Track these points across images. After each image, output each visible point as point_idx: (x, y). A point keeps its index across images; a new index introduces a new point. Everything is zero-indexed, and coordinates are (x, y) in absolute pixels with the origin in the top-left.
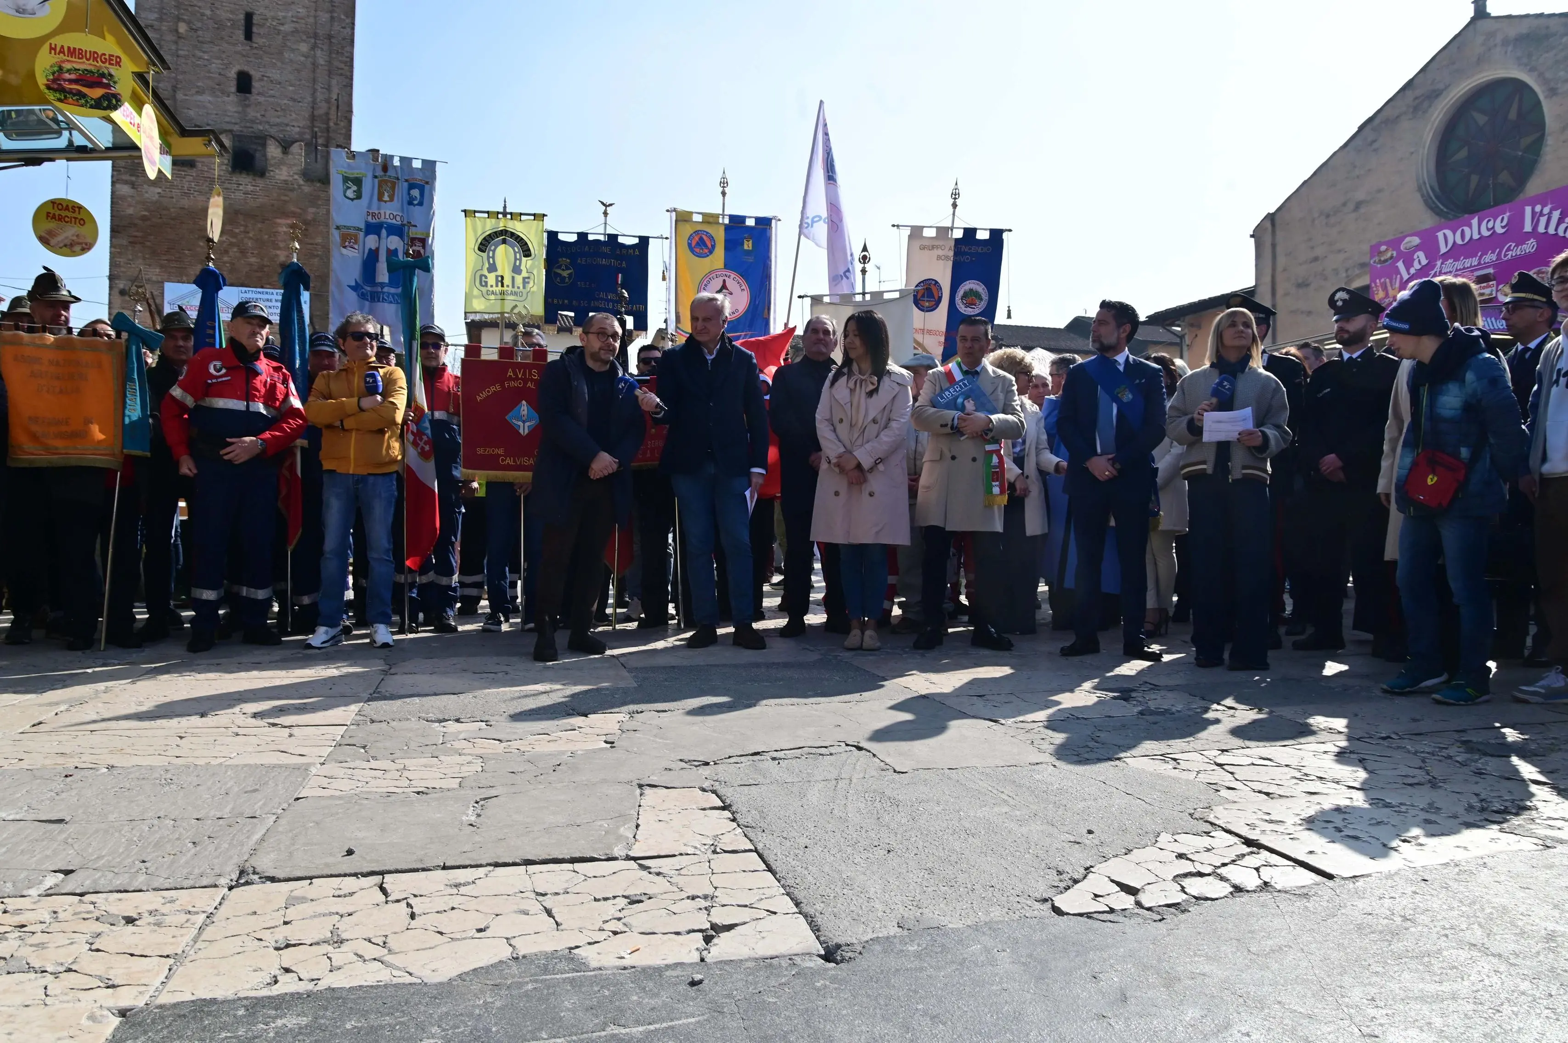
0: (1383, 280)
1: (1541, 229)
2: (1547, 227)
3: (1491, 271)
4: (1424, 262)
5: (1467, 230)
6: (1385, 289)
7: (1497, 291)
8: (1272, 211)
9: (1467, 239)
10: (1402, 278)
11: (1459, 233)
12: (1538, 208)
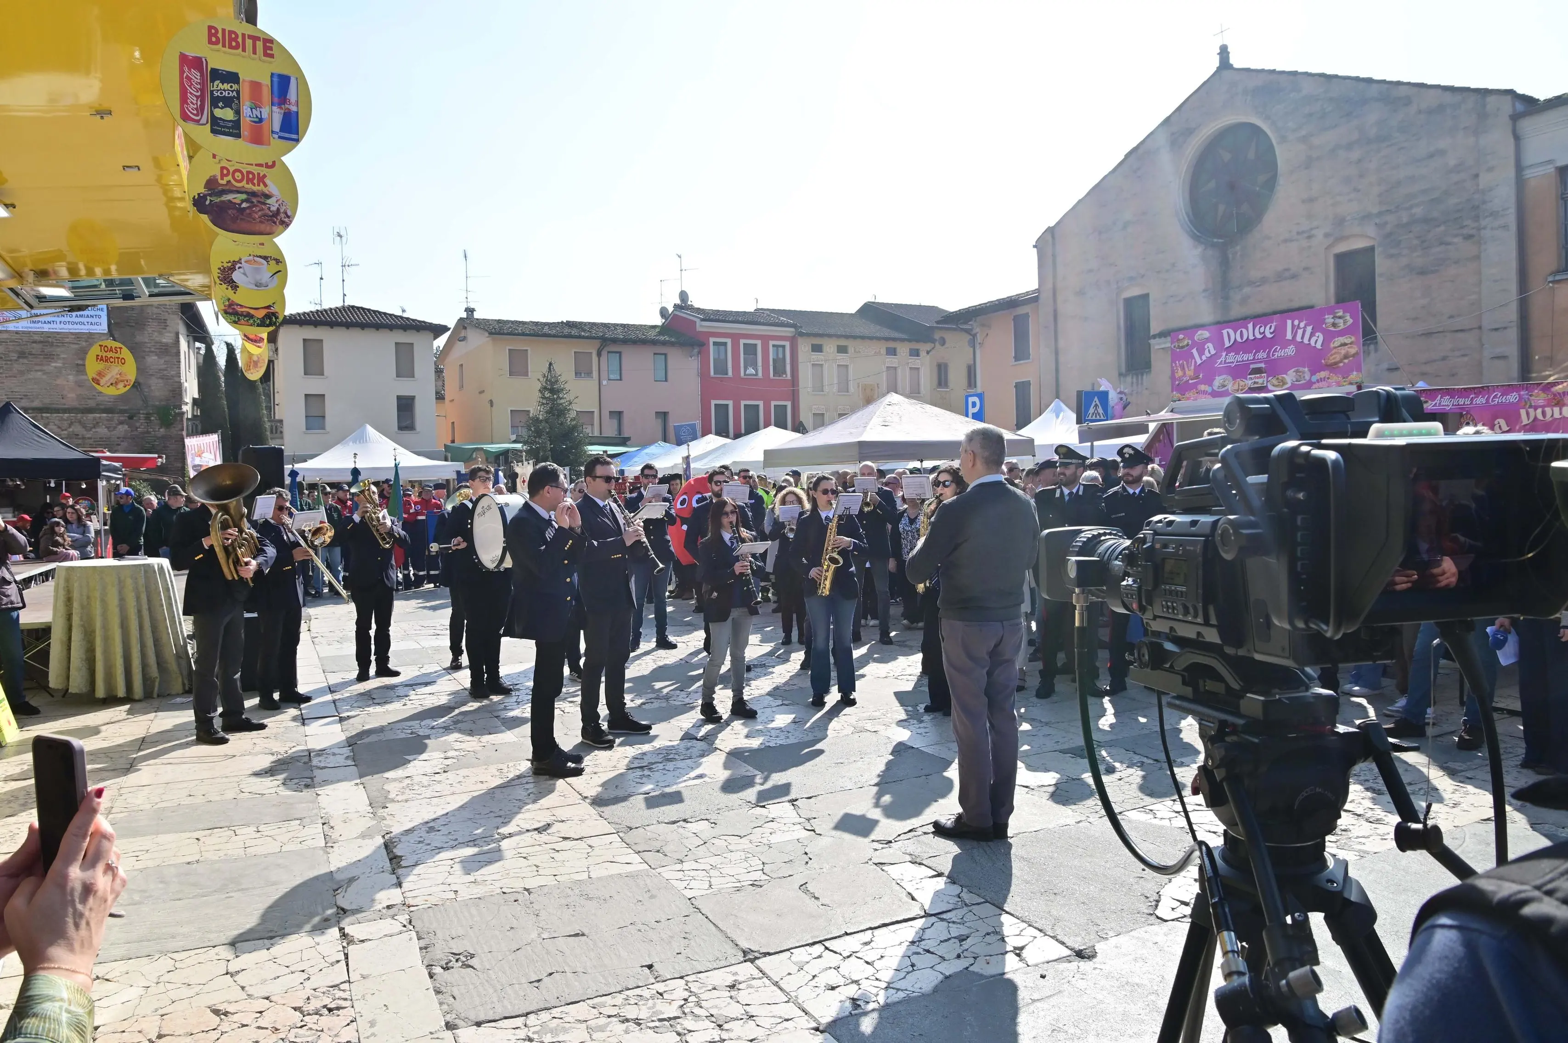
0: (1181, 362)
1: (1299, 339)
2: (1302, 338)
3: (1263, 365)
4: (1213, 352)
5: (1244, 331)
6: (1183, 369)
7: (1267, 382)
8: (1052, 224)
9: (1245, 338)
10: (1196, 362)
11: (1238, 332)
12: (1296, 322)
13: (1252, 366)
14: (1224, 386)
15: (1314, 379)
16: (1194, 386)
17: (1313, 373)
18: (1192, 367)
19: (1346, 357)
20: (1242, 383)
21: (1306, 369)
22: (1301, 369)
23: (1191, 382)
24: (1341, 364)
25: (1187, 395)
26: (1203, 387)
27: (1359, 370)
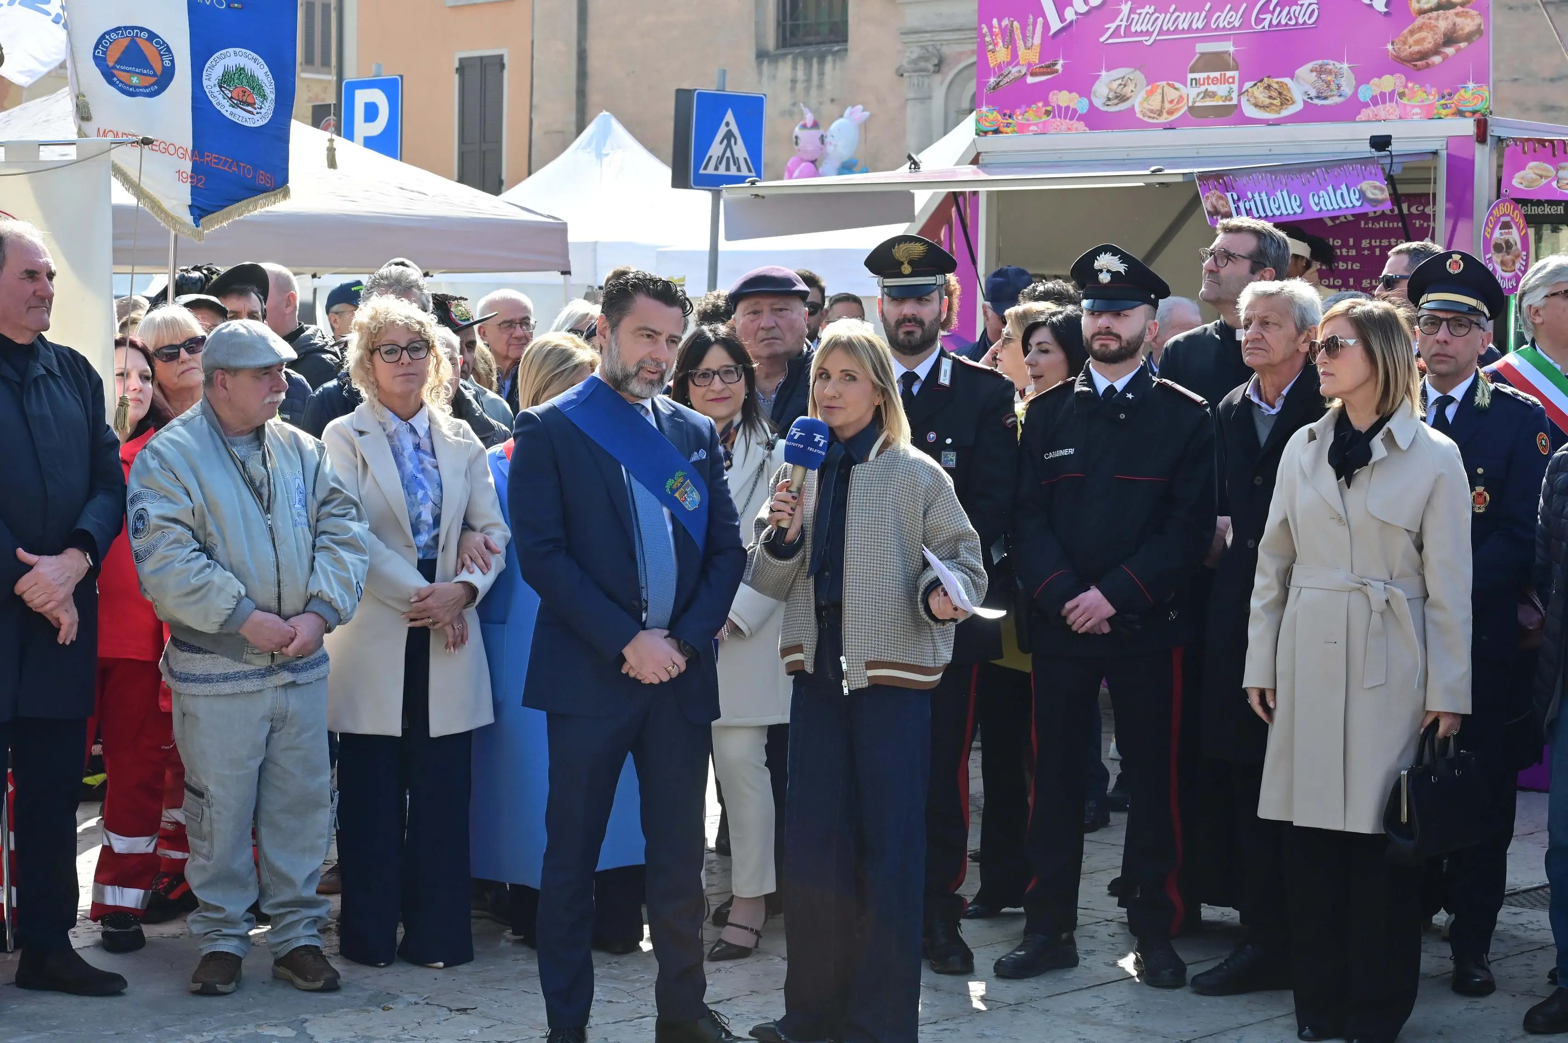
0: (1005, 22)
3: (1229, 47)
6: (1011, 43)
7: (1240, 94)
10: (1046, 26)
13: (1202, 48)
14: (1122, 98)
15: (1365, 93)
16: (1040, 93)
17: (1362, 78)
18: (1037, 40)
19: (1450, 39)
20: (1171, 94)
21: (1345, 66)
22: (1331, 64)
23: (1030, 80)
24: (1437, 59)
25: (1018, 118)
26: (1063, 98)
27: (1481, 78)
